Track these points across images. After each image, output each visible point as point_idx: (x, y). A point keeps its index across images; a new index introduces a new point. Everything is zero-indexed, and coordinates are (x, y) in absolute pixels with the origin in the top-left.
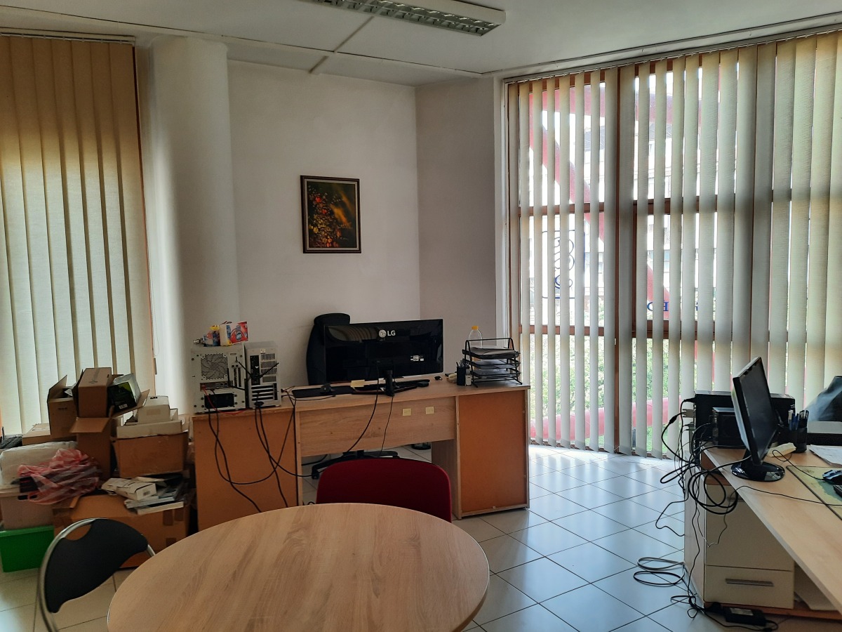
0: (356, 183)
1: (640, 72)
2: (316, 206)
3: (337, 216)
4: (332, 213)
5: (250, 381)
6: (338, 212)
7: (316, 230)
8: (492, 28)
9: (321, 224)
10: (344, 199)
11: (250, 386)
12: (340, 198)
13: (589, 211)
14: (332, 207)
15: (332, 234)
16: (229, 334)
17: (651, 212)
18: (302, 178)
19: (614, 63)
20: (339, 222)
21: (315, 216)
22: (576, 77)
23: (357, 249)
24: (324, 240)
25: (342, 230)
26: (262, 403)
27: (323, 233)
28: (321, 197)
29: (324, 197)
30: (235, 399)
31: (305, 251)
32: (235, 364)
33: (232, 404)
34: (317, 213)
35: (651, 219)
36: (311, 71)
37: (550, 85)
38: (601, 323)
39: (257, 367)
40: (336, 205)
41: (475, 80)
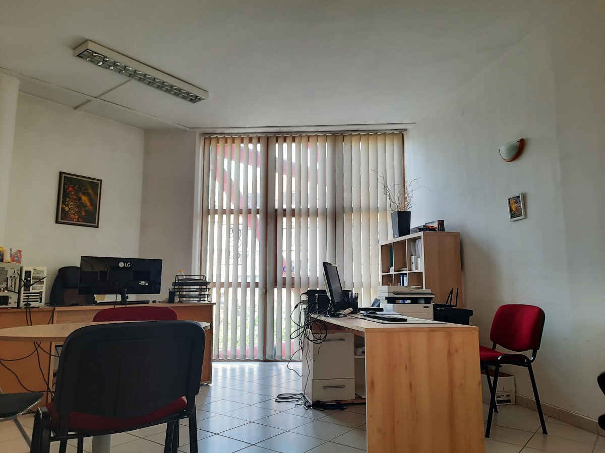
0: (99, 182)
1: (279, 141)
2: (69, 192)
3: (83, 202)
4: (80, 199)
5: (23, 288)
6: (84, 199)
7: (67, 209)
8: (200, 100)
9: (72, 205)
10: (90, 191)
11: (22, 291)
12: (87, 190)
13: (251, 213)
14: (81, 195)
15: (78, 213)
16: (11, 254)
17: (285, 216)
18: (61, 173)
19: (266, 134)
20: (85, 206)
21: (67, 200)
22: (244, 139)
23: (96, 224)
24: (73, 216)
25: (86, 211)
26: (31, 305)
27: (72, 211)
28: (73, 187)
29: (76, 188)
30: (10, 301)
31: (57, 222)
32: (13, 276)
33: (7, 303)
34: (69, 197)
35: (285, 219)
36: (76, 108)
37: (229, 141)
38: (257, 281)
39: (29, 279)
40: (84, 194)
41: (185, 131)
